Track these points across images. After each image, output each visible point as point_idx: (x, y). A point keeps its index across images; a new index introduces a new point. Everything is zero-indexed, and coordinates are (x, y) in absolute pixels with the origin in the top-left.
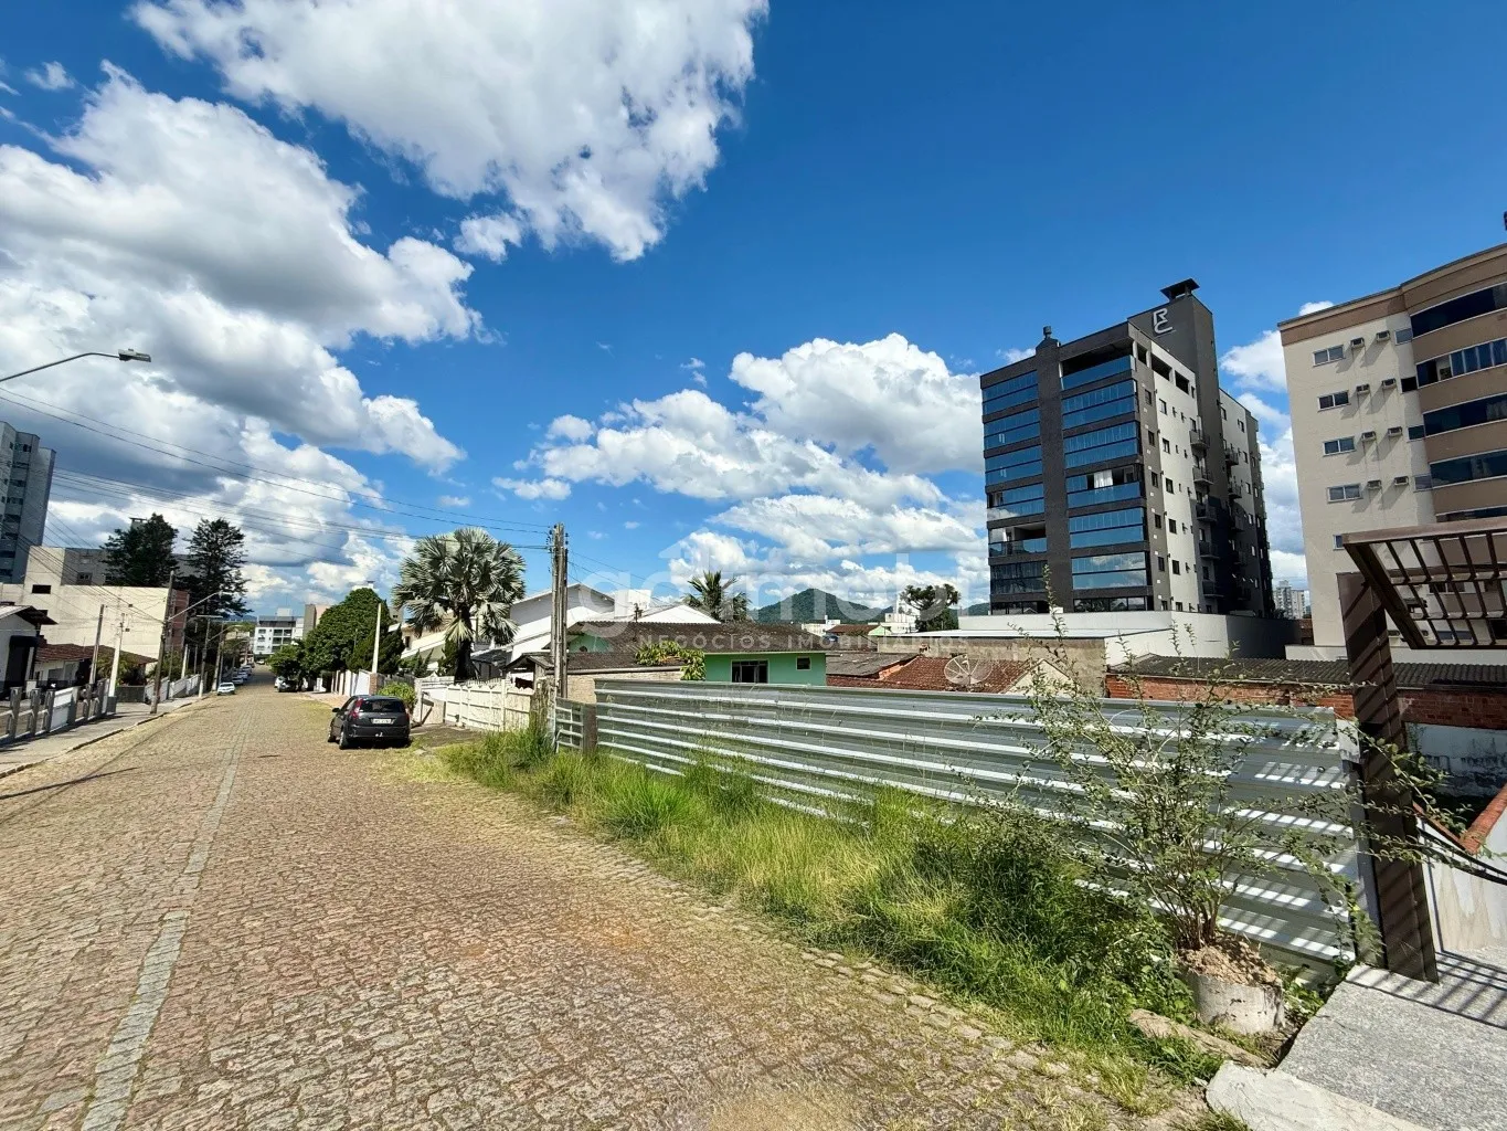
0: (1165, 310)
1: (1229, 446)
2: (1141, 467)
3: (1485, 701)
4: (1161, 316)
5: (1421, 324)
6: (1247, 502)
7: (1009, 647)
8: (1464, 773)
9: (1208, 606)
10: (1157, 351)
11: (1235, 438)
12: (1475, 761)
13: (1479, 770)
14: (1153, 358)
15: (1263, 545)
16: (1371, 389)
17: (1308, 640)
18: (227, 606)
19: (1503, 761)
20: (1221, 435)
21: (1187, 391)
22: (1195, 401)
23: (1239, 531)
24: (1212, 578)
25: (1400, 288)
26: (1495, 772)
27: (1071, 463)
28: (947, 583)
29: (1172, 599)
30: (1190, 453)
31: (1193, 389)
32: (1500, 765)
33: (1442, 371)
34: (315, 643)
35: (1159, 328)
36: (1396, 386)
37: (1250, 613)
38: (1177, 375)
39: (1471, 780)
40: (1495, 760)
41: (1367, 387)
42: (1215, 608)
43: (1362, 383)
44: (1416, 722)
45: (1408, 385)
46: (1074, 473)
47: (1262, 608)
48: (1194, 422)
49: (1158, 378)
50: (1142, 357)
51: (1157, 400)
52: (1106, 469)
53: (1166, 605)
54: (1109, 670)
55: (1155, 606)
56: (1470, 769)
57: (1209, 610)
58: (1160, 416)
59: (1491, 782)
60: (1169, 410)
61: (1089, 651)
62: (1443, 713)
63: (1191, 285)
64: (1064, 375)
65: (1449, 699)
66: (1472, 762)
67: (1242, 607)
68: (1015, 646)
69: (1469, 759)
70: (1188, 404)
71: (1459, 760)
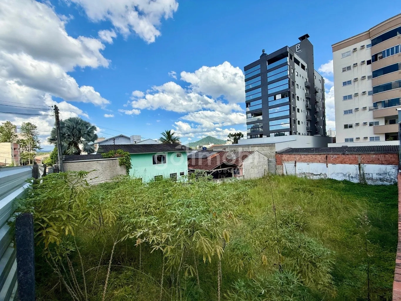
0: (299, 45)
1: (316, 87)
2: (289, 92)
3: (385, 156)
4: (298, 46)
5: (374, 42)
6: (320, 104)
7: (249, 147)
8: (376, 178)
9: (308, 134)
10: (296, 56)
11: (318, 85)
12: (380, 174)
13: (381, 177)
14: (295, 58)
15: (324, 116)
16: (358, 64)
17: (334, 141)
18: (35, 147)
19: (388, 174)
20: (314, 84)
21: (304, 70)
22: (306, 73)
23: (317, 112)
24: (309, 126)
25: (369, 31)
26: (386, 177)
27: (270, 92)
28: (240, 132)
29: (297, 132)
30: (304, 88)
31: (306, 69)
32: (387, 175)
33: (379, 57)
34: (53, 157)
35: (298, 50)
36: (365, 63)
37: (319, 135)
38: (302, 64)
39: (379, 180)
40: (386, 174)
41: (356, 64)
42: (310, 134)
43: (355, 63)
44: (364, 164)
45: (369, 62)
46: (271, 95)
47: (323, 134)
48: (306, 79)
49: (296, 65)
50: (291, 58)
51: (295, 72)
52: (279, 94)
53: (295, 133)
54: (276, 153)
55: (292, 134)
56: (378, 177)
57: (308, 135)
58: (296, 77)
59: (385, 180)
60: (299, 75)
61: (271, 147)
62: (372, 160)
63: (307, 36)
64: (268, 65)
65: (374, 156)
66: (379, 175)
67: (317, 133)
68: (250, 147)
69: (378, 174)
70: (305, 73)
71: (375, 174)
